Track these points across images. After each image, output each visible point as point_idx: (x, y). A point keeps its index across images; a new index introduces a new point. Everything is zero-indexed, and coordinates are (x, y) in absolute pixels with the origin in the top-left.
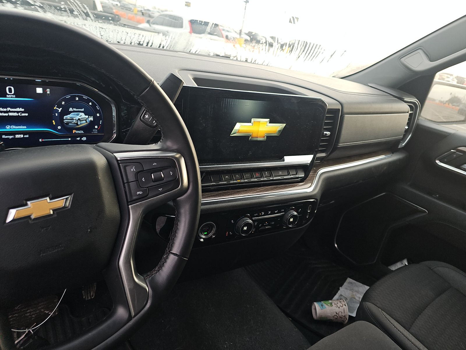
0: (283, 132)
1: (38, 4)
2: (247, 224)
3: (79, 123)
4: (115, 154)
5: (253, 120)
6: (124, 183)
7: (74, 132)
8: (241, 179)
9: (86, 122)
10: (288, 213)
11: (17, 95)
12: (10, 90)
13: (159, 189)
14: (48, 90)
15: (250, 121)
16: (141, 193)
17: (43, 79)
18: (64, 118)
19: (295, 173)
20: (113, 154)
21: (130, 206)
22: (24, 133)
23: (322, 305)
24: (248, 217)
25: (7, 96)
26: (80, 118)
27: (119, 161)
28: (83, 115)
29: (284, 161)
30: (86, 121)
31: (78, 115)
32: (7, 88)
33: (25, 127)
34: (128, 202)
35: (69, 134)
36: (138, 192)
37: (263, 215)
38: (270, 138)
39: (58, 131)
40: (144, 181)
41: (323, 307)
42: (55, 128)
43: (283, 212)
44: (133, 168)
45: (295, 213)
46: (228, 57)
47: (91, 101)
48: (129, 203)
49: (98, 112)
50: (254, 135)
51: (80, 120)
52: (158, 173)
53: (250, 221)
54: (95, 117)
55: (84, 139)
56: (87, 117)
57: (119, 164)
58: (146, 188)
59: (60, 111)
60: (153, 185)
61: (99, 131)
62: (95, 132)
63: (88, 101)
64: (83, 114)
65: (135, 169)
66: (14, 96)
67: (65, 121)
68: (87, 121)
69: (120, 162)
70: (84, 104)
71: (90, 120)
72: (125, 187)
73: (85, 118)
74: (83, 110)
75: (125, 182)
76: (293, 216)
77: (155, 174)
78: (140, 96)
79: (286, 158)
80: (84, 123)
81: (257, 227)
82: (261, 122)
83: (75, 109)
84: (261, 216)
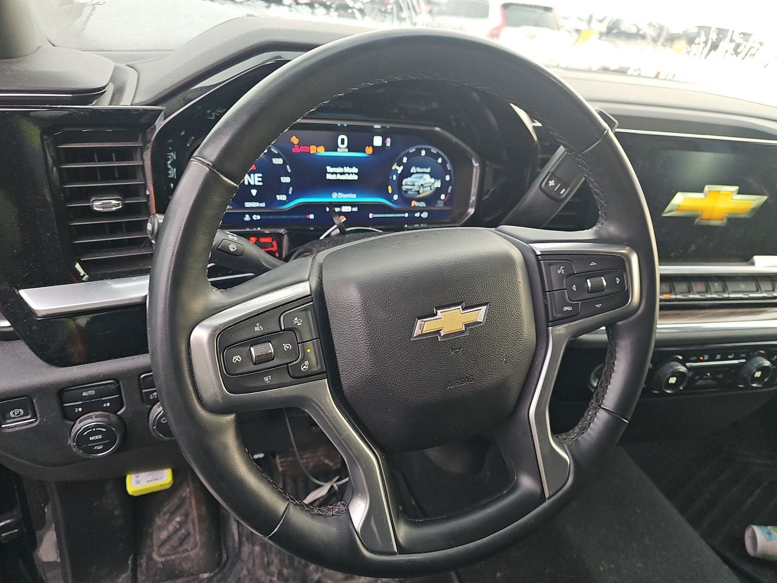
0: (759, 212)
1: (359, 5)
2: (676, 374)
3: (421, 192)
4: (532, 245)
5: (707, 188)
6: (544, 291)
7: (413, 205)
8: (670, 292)
9: (431, 189)
10: (752, 361)
11: (350, 148)
12: (343, 140)
13: (597, 306)
14: (389, 140)
15: (701, 190)
16: (569, 309)
17: (384, 125)
18: (404, 183)
19: (771, 289)
20: (527, 244)
21: (550, 328)
22: (352, 205)
23: (769, 533)
24: (678, 360)
25: (338, 149)
26: (423, 183)
27: (539, 257)
28: (428, 179)
29: (753, 264)
30: (430, 186)
31: (421, 178)
32: (340, 137)
33: (355, 196)
34: (548, 321)
35: (406, 208)
36: (565, 308)
37: (706, 361)
38: (734, 221)
39: (395, 202)
40: (575, 290)
41: (771, 537)
42: (389, 197)
43: (743, 358)
44: (561, 269)
45: (767, 363)
46: (622, 72)
47: (441, 156)
48: (550, 323)
49: (449, 173)
50: (705, 215)
51: (423, 187)
52: (597, 279)
53: (682, 369)
54: (443, 182)
55: (425, 215)
56: (433, 180)
57: (538, 261)
58: (577, 301)
59: (399, 172)
60: (589, 297)
61: (446, 203)
62: (440, 204)
63: (437, 156)
64: (427, 177)
65: (563, 271)
66: (347, 150)
67: (404, 188)
68: (432, 187)
69: (540, 259)
70: (430, 159)
71: (436, 186)
72: (545, 298)
73: (430, 183)
74: (428, 170)
75: (547, 290)
76: (763, 369)
77: (593, 279)
78: (582, 153)
79: (757, 259)
80: (427, 192)
81: (692, 381)
82: (722, 192)
83: (419, 170)
84: (702, 361)
